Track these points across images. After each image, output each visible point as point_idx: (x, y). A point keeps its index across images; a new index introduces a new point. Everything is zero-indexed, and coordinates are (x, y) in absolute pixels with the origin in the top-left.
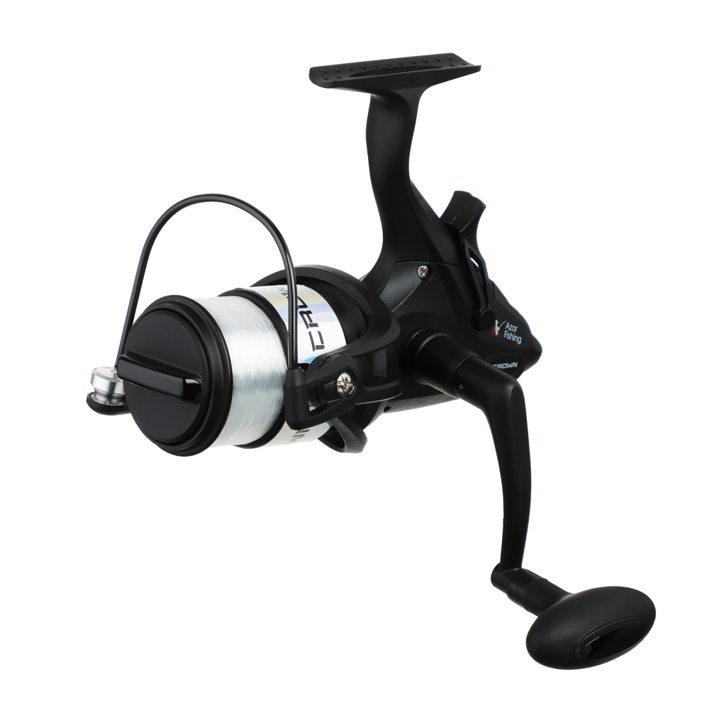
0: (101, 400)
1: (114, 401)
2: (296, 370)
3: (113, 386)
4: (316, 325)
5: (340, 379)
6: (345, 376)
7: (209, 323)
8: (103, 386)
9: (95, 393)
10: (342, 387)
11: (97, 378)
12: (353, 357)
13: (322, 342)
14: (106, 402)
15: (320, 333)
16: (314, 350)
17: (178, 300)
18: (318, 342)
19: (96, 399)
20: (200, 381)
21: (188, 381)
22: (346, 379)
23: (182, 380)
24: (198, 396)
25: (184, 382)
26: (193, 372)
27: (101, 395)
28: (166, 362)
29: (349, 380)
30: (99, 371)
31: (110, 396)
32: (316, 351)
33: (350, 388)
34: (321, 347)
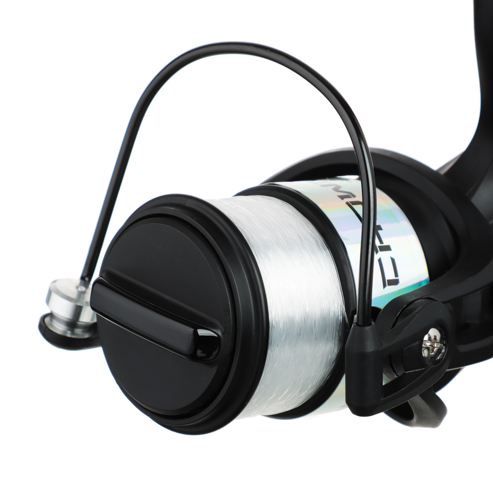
0: (59, 328)
1: (78, 331)
2: (368, 328)
3: (78, 311)
4: (387, 248)
5: (426, 338)
6: (434, 332)
7: (237, 245)
8: (63, 310)
9: (51, 315)
10: (428, 348)
11: (55, 297)
12: (444, 303)
13: (396, 275)
14: (65, 332)
15: (393, 260)
16: (384, 286)
17: (189, 204)
18: (390, 275)
19: (52, 326)
20: (220, 333)
21: (202, 332)
22: (435, 338)
23: (191, 330)
24: (215, 353)
25: (196, 333)
26: (209, 318)
27: (59, 320)
28: (167, 297)
29: (438, 338)
30: (59, 286)
31: (72, 324)
32: (388, 287)
33: (439, 351)
34: (394, 282)
